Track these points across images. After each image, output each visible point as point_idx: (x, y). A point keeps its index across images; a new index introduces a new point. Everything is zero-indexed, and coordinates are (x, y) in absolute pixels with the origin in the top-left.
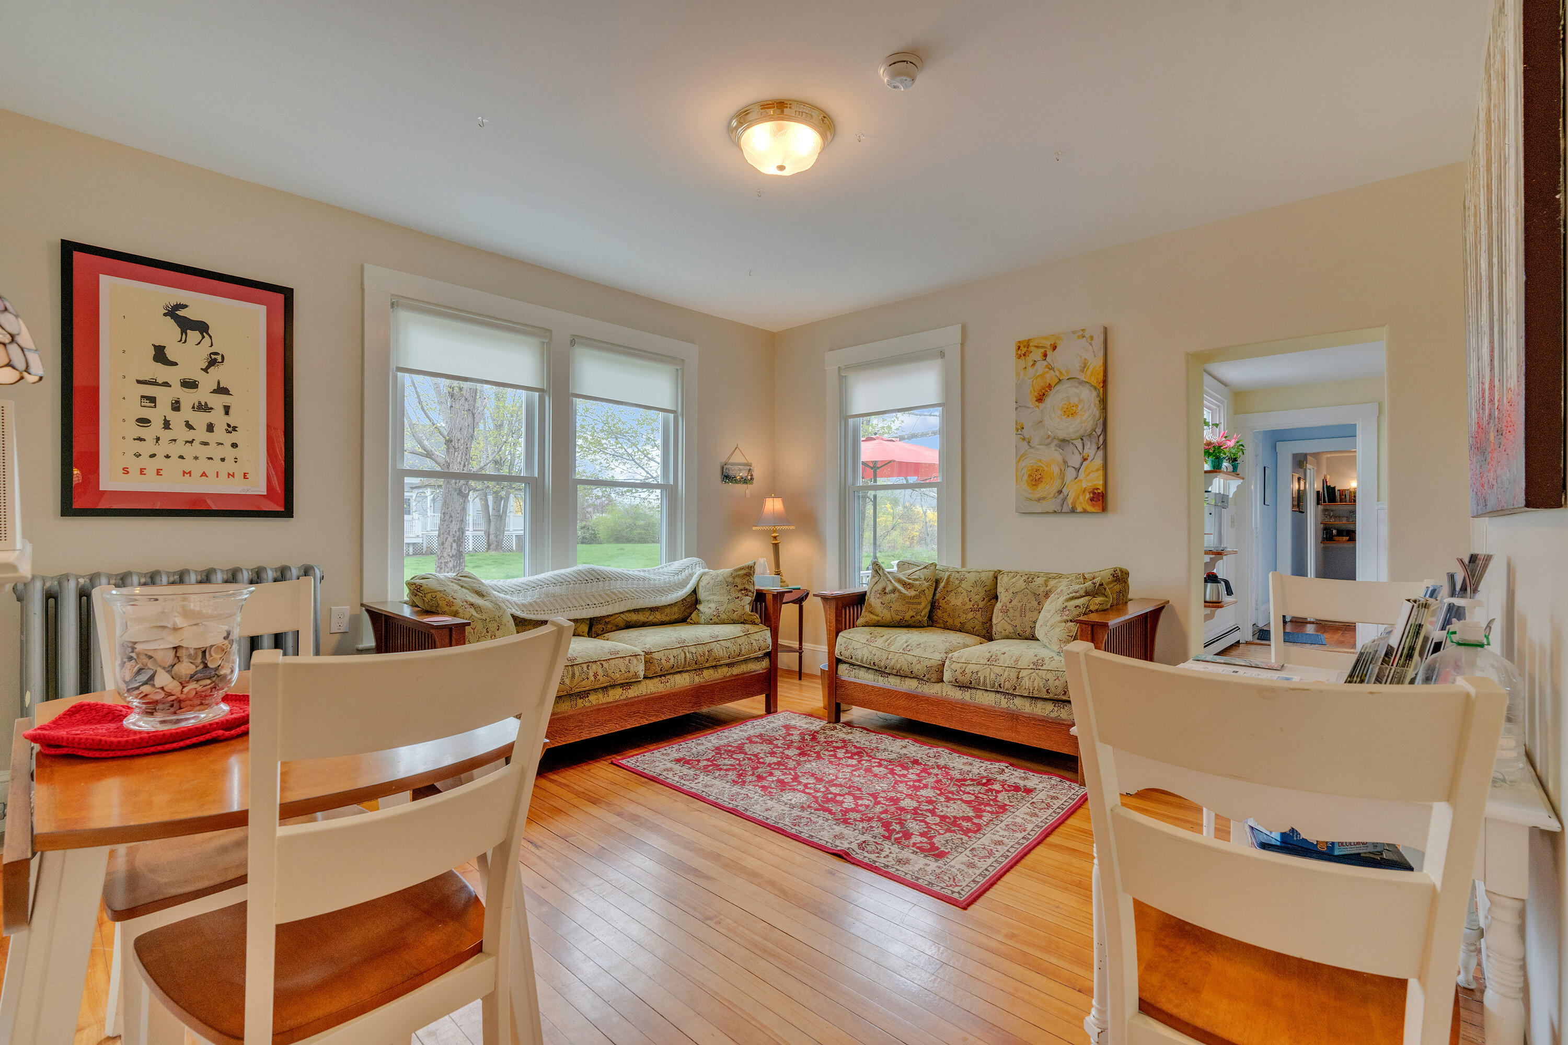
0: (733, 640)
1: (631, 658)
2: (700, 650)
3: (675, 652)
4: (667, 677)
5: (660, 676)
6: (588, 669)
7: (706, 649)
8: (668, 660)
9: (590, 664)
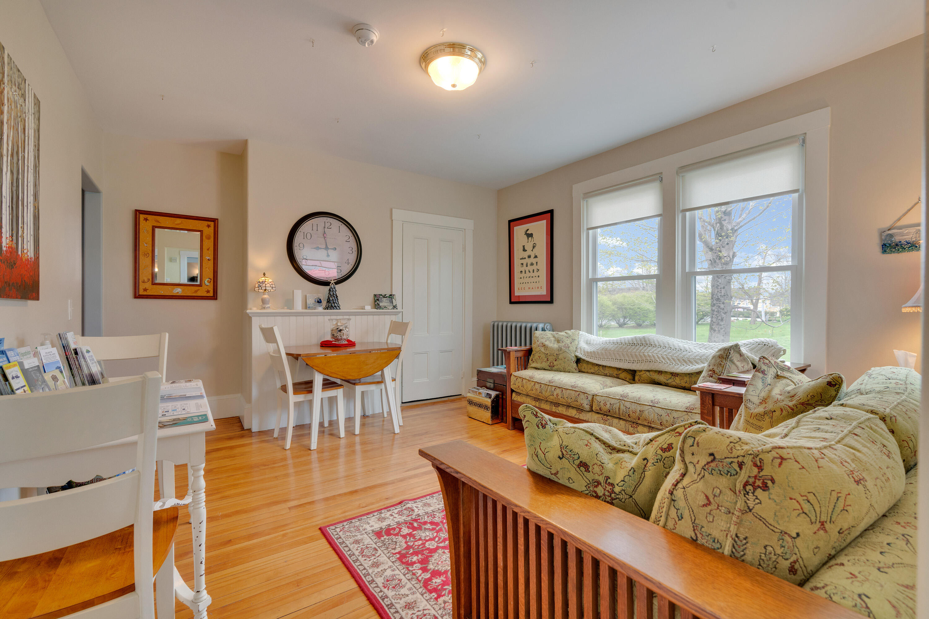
0: (669, 412)
1: (581, 393)
2: (633, 407)
3: (613, 401)
4: (608, 417)
5: (605, 415)
6: (554, 390)
7: (639, 408)
8: (605, 404)
9: (557, 388)
